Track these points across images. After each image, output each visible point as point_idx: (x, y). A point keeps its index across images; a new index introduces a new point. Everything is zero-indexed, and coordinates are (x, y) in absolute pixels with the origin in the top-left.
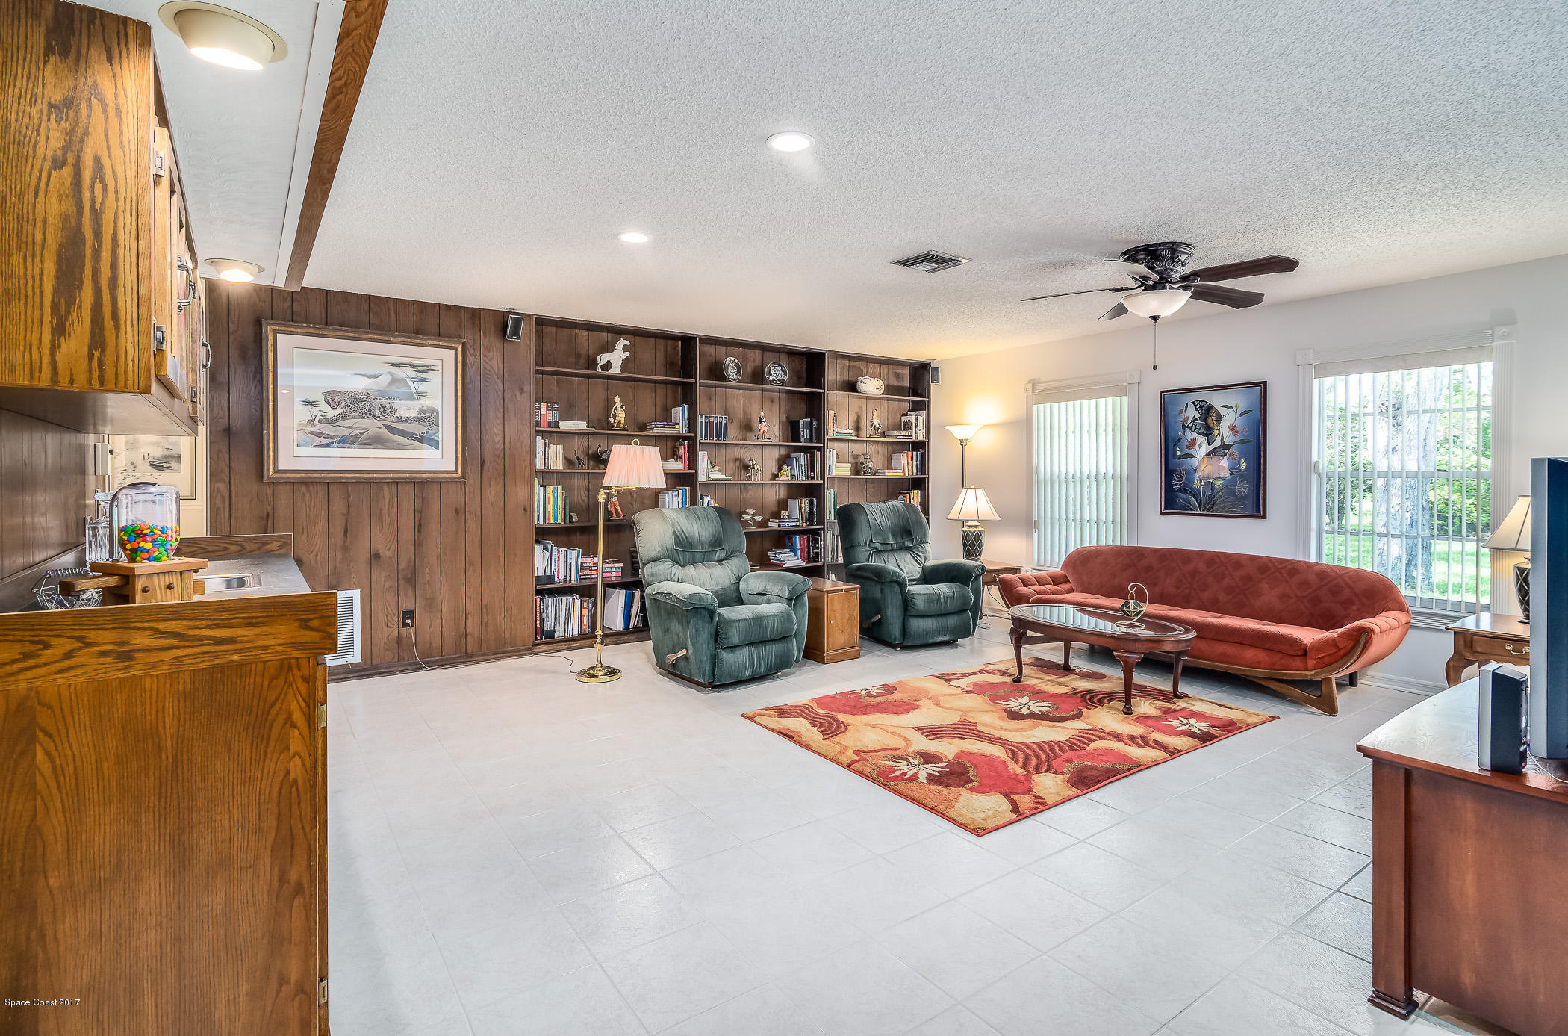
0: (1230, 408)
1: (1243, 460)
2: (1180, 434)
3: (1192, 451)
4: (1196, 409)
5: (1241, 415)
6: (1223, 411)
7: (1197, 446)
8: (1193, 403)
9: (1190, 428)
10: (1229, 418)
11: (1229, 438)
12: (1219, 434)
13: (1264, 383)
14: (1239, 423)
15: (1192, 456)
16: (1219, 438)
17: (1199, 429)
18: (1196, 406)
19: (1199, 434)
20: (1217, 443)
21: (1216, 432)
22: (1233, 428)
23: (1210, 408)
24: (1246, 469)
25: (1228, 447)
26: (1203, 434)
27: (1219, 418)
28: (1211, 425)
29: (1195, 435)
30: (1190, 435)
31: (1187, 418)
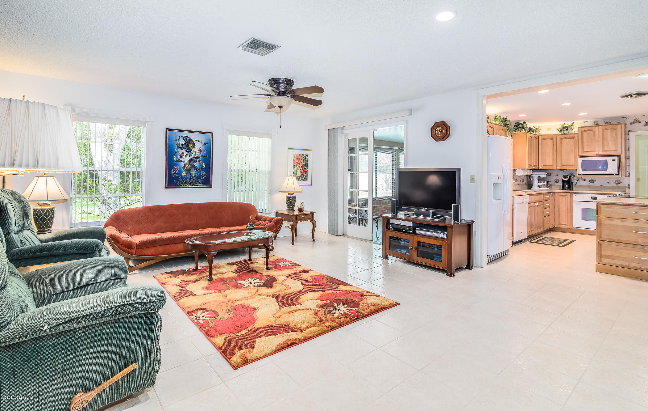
0: (199, 141)
1: (204, 164)
2: (176, 150)
3: (182, 159)
4: (184, 140)
5: (204, 145)
6: (196, 142)
7: (184, 156)
8: (183, 137)
9: (181, 148)
10: (198, 146)
11: (198, 154)
12: (194, 152)
13: (212, 133)
14: (202, 148)
15: (182, 161)
16: (194, 154)
17: (185, 149)
18: (184, 138)
19: (185, 151)
20: (193, 156)
21: (193, 151)
22: (200, 150)
23: (190, 140)
24: (205, 168)
25: (197, 158)
26: (187, 152)
27: (194, 145)
28: (191, 148)
29: (183, 151)
30: (181, 151)
31: (180, 143)
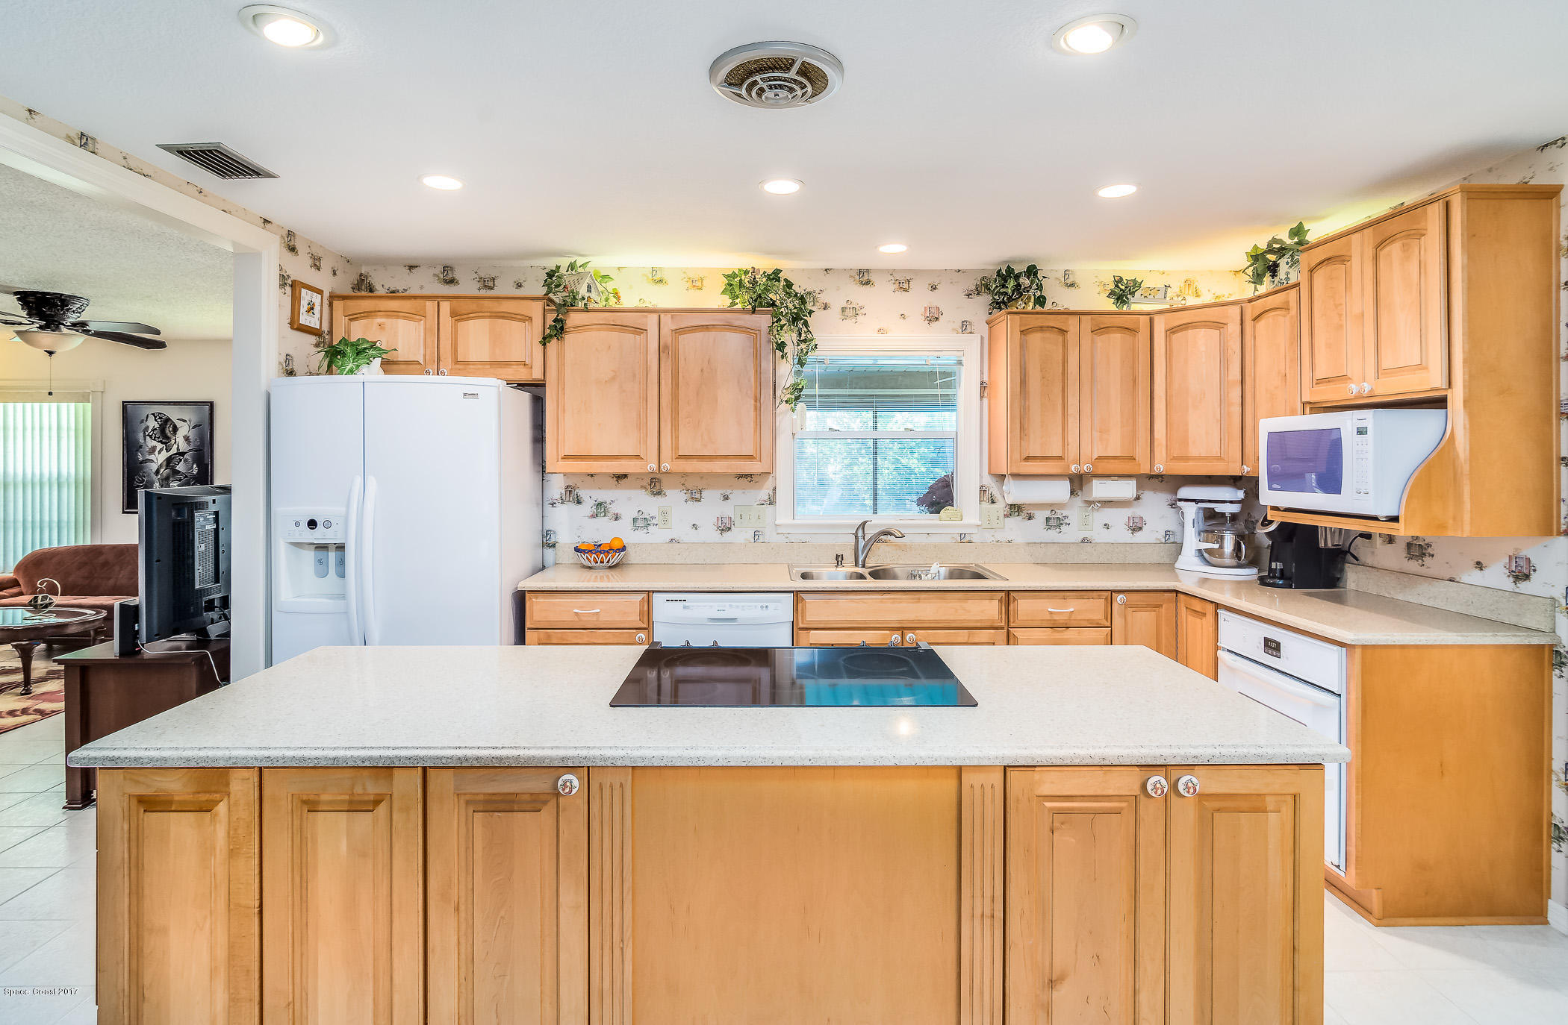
0: (185, 421)
1: (195, 466)
2: (142, 441)
3: (152, 457)
4: (156, 420)
5: (194, 427)
6: (179, 424)
7: (157, 453)
8: (153, 414)
9: (151, 437)
10: (184, 430)
11: (183, 446)
12: (175, 442)
13: (211, 404)
14: (192, 435)
15: (152, 461)
16: (175, 446)
17: (159, 438)
18: (155, 417)
19: (158, 442)
20: (174, 450)
21: (173, 441)
22: (187, 439)
23: (168, 420)
24: (198, 473)
25: (183, 454)
26: (161, 442)
27: (175, 429)
28: (169, 435)
29: (154, 443)
30: (151, 443)
31: (148, 427)
